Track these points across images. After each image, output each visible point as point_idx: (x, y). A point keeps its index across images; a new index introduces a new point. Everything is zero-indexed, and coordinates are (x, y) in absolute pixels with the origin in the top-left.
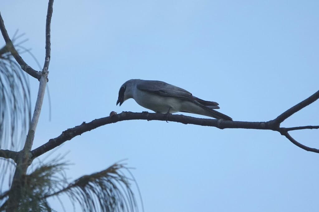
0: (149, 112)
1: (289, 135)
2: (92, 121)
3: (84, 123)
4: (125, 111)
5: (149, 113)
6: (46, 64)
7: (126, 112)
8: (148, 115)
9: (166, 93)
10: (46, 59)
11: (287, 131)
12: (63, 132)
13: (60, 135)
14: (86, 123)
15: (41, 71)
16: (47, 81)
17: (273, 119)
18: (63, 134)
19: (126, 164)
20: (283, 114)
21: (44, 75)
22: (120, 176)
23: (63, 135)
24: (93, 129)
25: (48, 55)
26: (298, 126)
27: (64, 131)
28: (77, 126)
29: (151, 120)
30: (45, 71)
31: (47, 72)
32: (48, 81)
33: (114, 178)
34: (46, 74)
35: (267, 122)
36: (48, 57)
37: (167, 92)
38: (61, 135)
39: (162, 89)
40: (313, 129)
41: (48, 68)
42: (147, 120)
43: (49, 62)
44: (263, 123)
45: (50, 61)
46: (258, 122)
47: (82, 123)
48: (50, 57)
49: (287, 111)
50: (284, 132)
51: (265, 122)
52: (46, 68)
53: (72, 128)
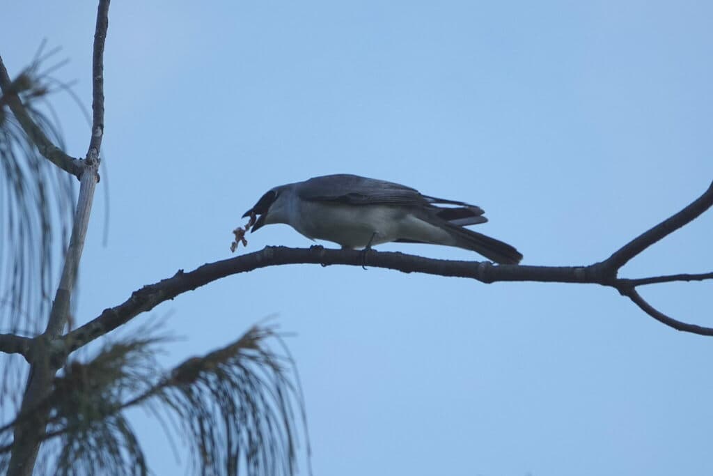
0: (325, 247)
1: (637, 295)
2: (199, 269)
3: (181, 272)
4: (271, 245)
5: (326, 249)
6: (95, 143)
7: (274, 247)
8: (322, 253)
9: (364, 199)
10: (94, 131)
11: (634, 287)
12: (134, 293)
13: (127, 299)
14: (185, 272)
15: (84, 157)
16: (96, 181)
17: (601, 260)
18: (134, 297)
19: (277, 326)
20: (623, 248)
21: (91, 166)
22: (263, 353)
23: (133, 300)
24: (201, 285)
25: (98, 123)
26: (659, 275)
27: (136, 290)
28: (166, 280)
29: (330, 264)
30: (92, 158)
31: (97, 160)
32: (98, 181)
33: (252, 358)
34: (95, 163)
35: (589, 267)
36: (99, 128)
37: (366, 196)
38: (130, 300)
39: (355, 190)
40: (692, 282)
41: (98, 153)
42: (320, 265)
43: (100, 138)
44: (580, 269)
45: (103, 136)
46: (569, 268)
47: (176, 271)
48: (102, 127)
49: (634, 241)
50: (627, 288)
51: (583, 267)
52: (95, 151)
53: (154, 283)
